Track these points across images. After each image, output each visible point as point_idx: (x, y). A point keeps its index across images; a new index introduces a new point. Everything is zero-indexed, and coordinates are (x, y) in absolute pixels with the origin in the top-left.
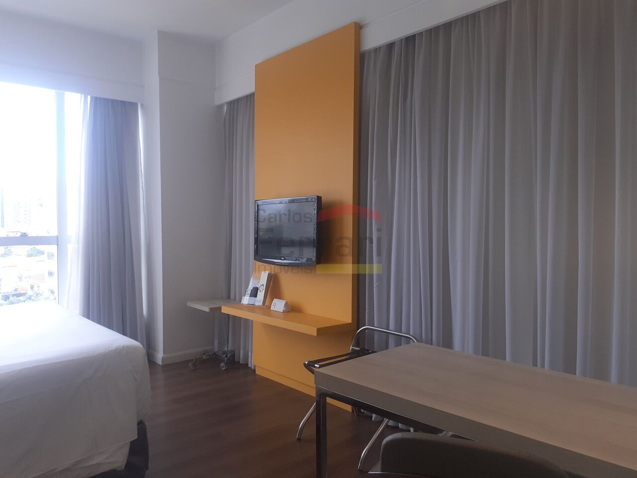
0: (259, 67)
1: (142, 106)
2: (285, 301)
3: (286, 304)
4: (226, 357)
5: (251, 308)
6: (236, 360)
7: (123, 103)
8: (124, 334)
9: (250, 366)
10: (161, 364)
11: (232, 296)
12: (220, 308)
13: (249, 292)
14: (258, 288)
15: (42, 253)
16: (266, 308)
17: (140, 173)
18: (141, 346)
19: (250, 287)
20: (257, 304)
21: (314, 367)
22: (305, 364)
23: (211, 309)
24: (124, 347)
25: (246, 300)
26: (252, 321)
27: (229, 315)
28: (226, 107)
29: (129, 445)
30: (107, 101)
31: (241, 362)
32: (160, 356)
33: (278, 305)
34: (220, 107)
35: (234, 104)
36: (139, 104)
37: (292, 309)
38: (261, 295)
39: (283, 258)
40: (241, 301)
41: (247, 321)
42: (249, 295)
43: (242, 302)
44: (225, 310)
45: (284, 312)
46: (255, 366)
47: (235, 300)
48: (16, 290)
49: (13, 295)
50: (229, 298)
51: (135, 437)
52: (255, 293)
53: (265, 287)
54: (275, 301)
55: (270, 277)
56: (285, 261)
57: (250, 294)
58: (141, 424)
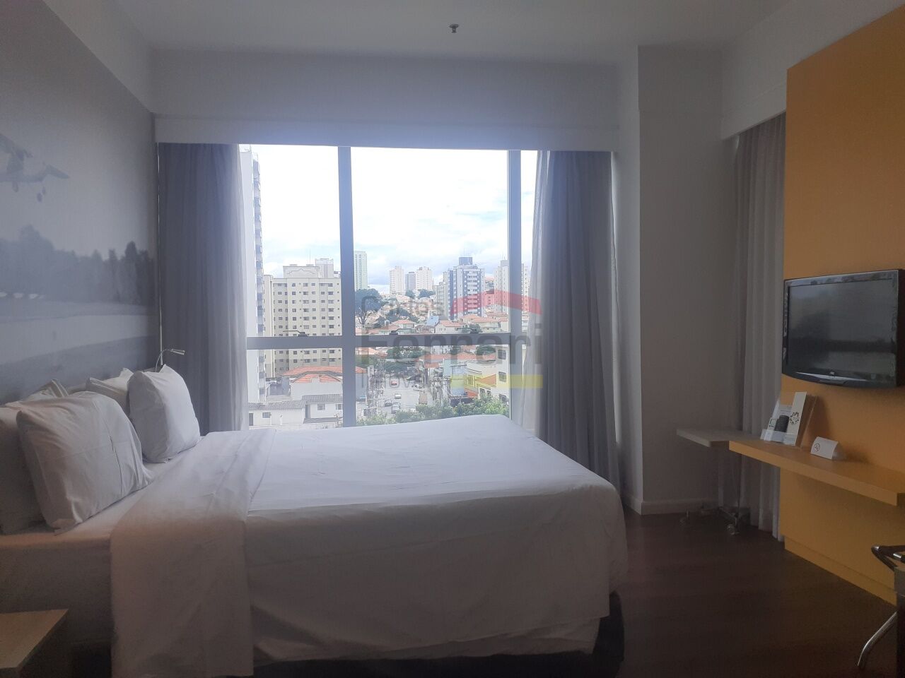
0: (791, 73)
1: (616, 155)
2: (837, 443)
3: (838, 448)
4: (737, 516)
5: (777, 447)
6: (752, 523)
7: (591, 154)
8: (591, 468)
9: (774, 535)
10: (640, 513)
11: (745, 427)
12: (727, 444)
13: (774, 422)
14: (788, 418)
15: (493, 350)
16: (802, 450)
17: (612, 247)
18: (614, 489)
19: (776, 415)
20: (786, 442)
21: (893, 557)
22: (874, 550)
23: (713, 444)
24: (591, 487)
25: (768, 435)
26: (779, 469)
27: (740, 455)
28: (738, 142)
29: (598, 623)
30: (569, 154)
31: (761, 527)
32: (638, 502)
33: (824, 448)
34: (730, 141)
35: (751, 135)
36: (612, 153)
37: (849, 457)
38: (793, 430)
39: (832, 373)
40: (760, 435)
41: (769, 467)
42: (773, 428)
43: (761, 438)
44: (735, 447)
45: (834, 459)
46: (783, 537)
47: (751, 433)
48: (466, 394)
49: (463, 400)
50: (740, 428)
51: (606, 613)
52: (783, 425)
53: (800, 416)
54: (819, 440)
55: (809, 402)
56: (836, 378)
57: (774, 425)
58: (613, 597)
